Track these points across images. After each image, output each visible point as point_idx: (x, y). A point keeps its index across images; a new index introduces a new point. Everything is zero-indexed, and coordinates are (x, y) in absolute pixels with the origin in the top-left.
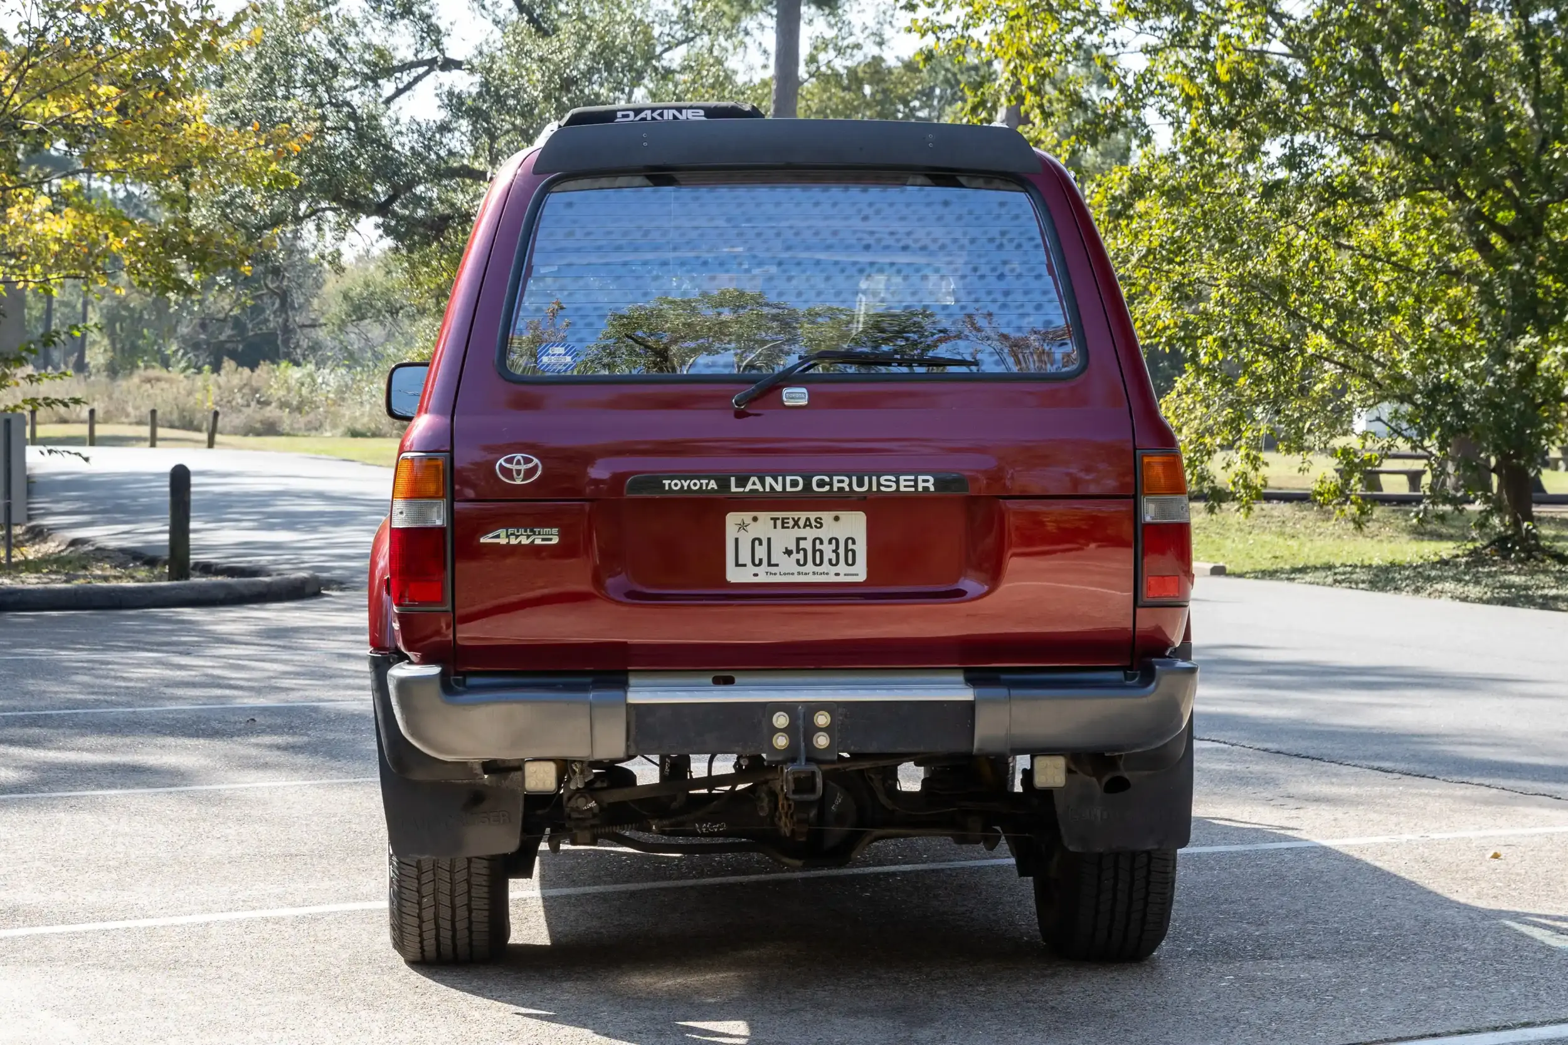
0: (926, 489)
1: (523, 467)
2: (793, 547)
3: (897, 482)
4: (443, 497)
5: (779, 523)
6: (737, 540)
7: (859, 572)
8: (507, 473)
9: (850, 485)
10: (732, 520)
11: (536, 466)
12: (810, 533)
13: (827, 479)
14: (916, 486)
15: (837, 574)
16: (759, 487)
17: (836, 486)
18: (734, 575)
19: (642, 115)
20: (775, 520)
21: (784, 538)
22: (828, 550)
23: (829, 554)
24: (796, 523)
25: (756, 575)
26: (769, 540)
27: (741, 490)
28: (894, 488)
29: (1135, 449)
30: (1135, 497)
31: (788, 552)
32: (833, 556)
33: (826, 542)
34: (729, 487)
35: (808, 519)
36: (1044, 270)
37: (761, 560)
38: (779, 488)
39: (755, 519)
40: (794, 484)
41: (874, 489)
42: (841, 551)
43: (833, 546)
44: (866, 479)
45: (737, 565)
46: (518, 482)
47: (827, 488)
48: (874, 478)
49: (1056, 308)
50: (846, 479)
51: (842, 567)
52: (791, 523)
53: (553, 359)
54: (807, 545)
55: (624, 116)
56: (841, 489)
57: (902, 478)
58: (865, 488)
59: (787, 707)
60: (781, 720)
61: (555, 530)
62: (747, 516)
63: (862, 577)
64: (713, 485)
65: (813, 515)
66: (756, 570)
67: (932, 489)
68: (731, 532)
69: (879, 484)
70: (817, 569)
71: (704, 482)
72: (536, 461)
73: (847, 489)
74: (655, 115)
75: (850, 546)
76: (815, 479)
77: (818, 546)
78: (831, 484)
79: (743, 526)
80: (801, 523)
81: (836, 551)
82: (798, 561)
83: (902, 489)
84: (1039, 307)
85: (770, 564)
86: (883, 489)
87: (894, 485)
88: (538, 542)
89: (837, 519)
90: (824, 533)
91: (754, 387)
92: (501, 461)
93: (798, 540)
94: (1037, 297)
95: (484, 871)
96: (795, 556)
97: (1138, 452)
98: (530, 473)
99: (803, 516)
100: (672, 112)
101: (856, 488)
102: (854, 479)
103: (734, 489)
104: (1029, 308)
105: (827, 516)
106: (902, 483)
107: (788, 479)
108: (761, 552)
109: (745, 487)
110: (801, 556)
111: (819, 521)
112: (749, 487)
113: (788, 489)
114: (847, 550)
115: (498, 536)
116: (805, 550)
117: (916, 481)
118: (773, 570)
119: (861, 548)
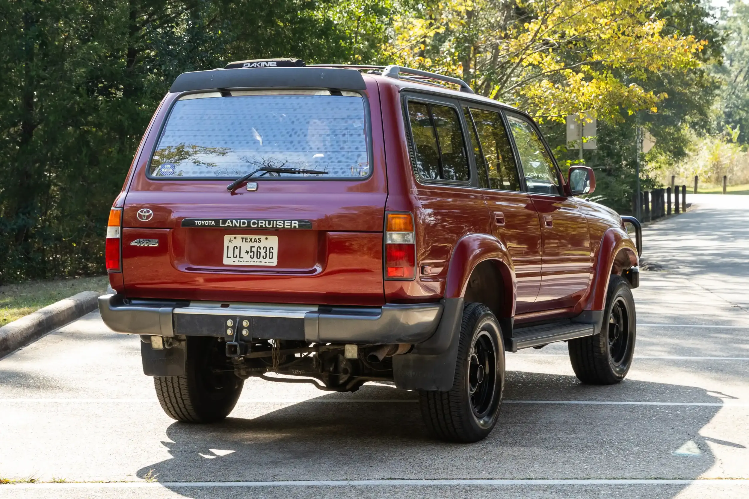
0: (295, 227)
1: (146, 214)
2: (249, 251)
3: (284, 224)
4: (119, 226)
5: (244, 240)
6: (228, 247)
7: (274, 262)
8: (140, 216)
9: (265, 224)
10: (227, 238)
11: (151, 214)
12: (256, 245)
13: (256, 222)
14: (291, 225)
15: (266, 262)
16: (230, 224)
17: (260, 224)
18: (226, 261)
19: (253, 65)
20: (243, 238)
21: (246, 246)
22: (262, 251)
23: (263, 254)
24: (251, 240)
25: (234, 262)
26: (240, 247)
27: (223, 225)
28: (282, 226)
29: (385, 211)
30: (383, 232)
31: (247, 252)
32: (264, 255)
33: (262, 248)
34: (219, 224)
35: (255, 239)
36: (362, 132)
37: (237, 256)
38: (238, 225)
39: (235, 238)
40: (244, 223)
41: (275, 226)
42: (268, 252)
43: (265, 251)
44: (272, 222)
45: (228, 257)
46: (144, 220)
47: (256, 226)
48: (275, 222)
49: (364, 149)
50: (264, 222)
51: (268, 260)
52: (249, 240)
53: (166, 170)
54: (254, 249)
55: (247, 65)
56: (262, 226)
57: (286, 222)
58: (271, 226)
59: (233, 318)
60: (230, 323)
61: (157, 240)
62: (232, 237)
63: (275, 264)
64: (213, 223)
65: (257, 237)
66: (234, 259)
67: (297, 227)
68: (226, 243)
69: (276, 224)
70: (258, 260)
71: (210, 222)
72: (151, 212)
73: (264, 226)
74: (258, 65)
75: (271, 251)
76: (252, 221)
77: (259, 250)
78: (258, 224)
79: (230, 241)
80: (253, 240)
81: (265, 252)
82: (251, 256)
83: (286, 227)
84: (357, 148)
85: (240, 257)
86: (278, 226)
87: (282, 225)
88: (151, 245)
89: (266, 239)
90: (262, 245)
91: (234, 182)
92: (139, 212)
93: (251, 247)
94: (357, 144)
95: (185, 383)
96: (250, 254)
97: (386, 212)
98: (148, 217)
99: (253, 237)
100: (264, 63)
101: (267, 226)
102: (267, 222)
103: (221, 225)
104: (353, 148)
105: (263, 237)
106: (286, 224)
107: (242, 221)
108: (237, 252)
109: (225, 224)
110: (252, 254)
111: (259, 239)
112: (227, 224)
113: (242, 225)
114: (270, 252)
115: (136, 243)
116: (254, 252)
117: (291, 223)
118: (241, 260)
119: (275, 252)
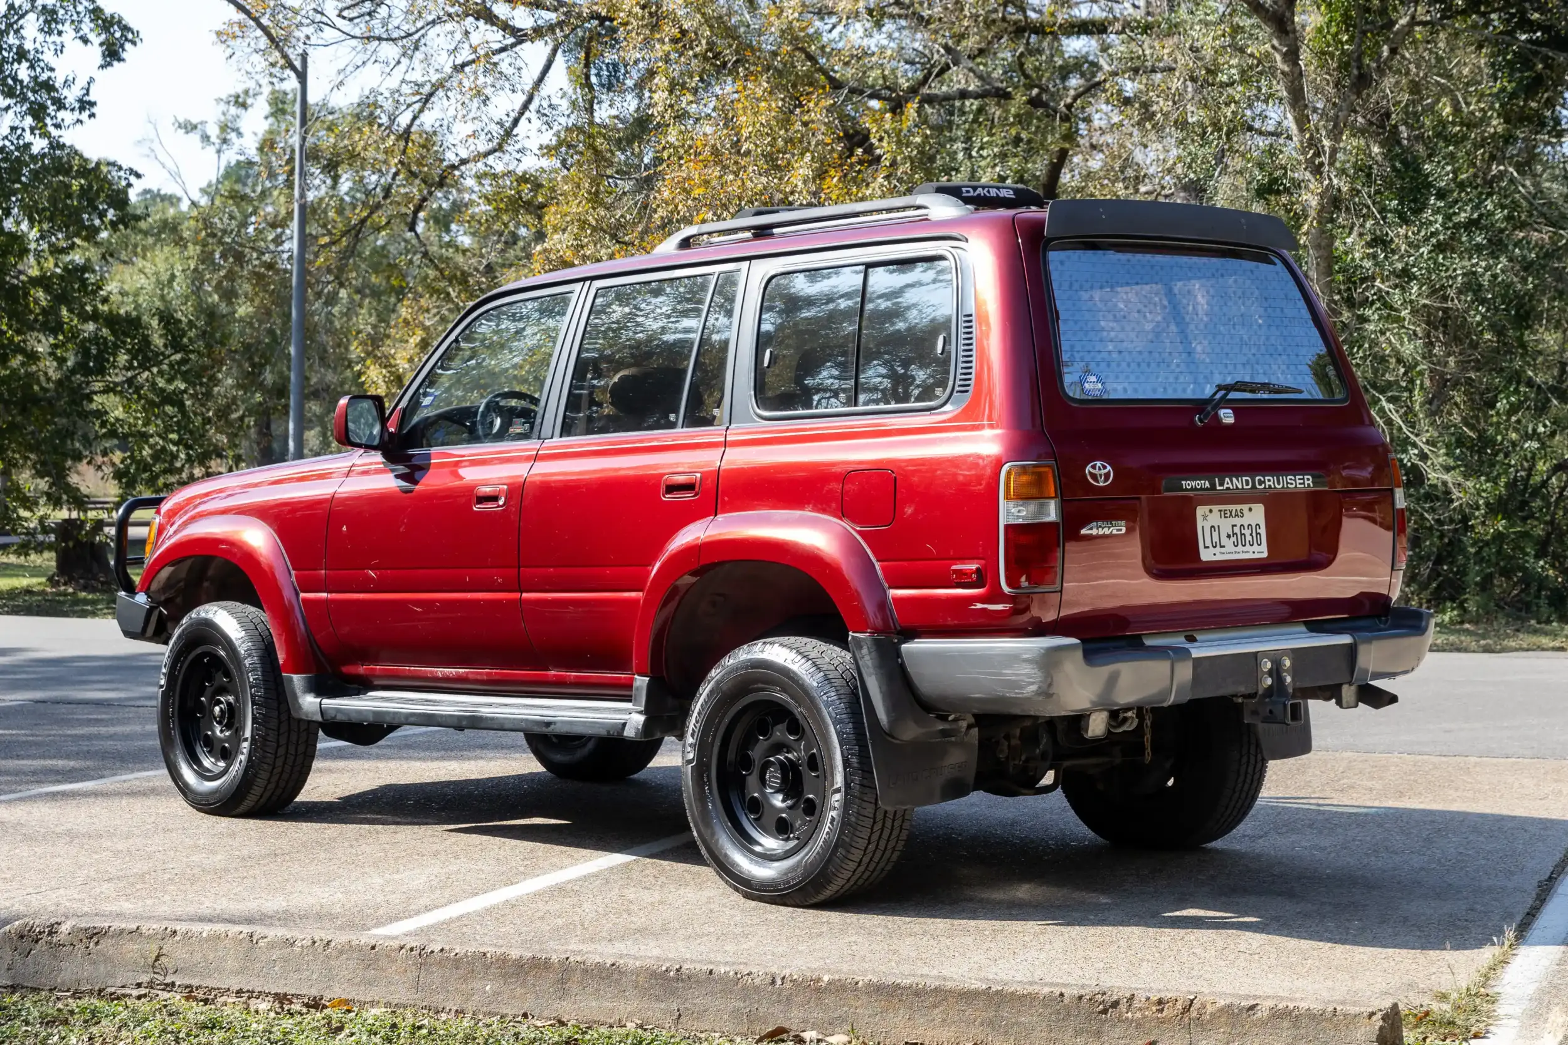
0: (1309, 485)
1: (1103, 472)
2: (1231, 533)
3: (1295, 480)
4: (1056, 497)
5: (1223, 513)
6: (1203, 527)
7: (1264, 551)
8: (1094, 477)
9: (1274, 483)
10: (1201, 511)
11: (1110, 472)
12: (1238, 521)
13: (1262, 479)
14: (1304, 483)
15: (1254, 553)
16: (1230, 485)
17: (1267, 484)
18: (1204, 555)
20: (1221, 511)
21: (1226, 525)
22: (1247, 533)
23: (1248, 537)
24: (1231, 514)
25: (1214, 555)
26: (1219, 527)
27: (1222, 488)
28: (1294, 485)
30: (1392, 489)
31: (1229, 536)
32: (1250, 538)
33: (1246, 528)
34: (1215, 485)
35: (1236, 510)
37: (1216, 543)
38: (1240, 486)
39: (1212, 511)
40: (1247, 483)
41: (1285, 486)
42: (1254, 534)
43: (1250, 531)
44: (1280, 478)
45: (1205, 547)
46: (1101, 484)
47: (1263, 486)
48: (1284, 478)
50: (1271, 479)
51: (1256, 547)
52: (1229, 513)
53: (1092, 386)
54: (1237, 530)
56: (1270, 486)
57: (1297, 477)
58: (1281, 485)
59: (1267, 655)
60: (1267, 665)
61: (1123, 523)
62: (1209, 509)
63: (1265, 554)
64: (1208, 484)
65: (1239, 507)
66: (1214, 550)
67: (1311, 485)
68: (1199, 522)
70: (1244, 549)
71: (1203, 482)
72: (1109, 468)
73: (1273, 486)
75: (1258, 531)
76: (1256, 479)
77: (1243, 531)
79: (1206, 517)
80: (1233, 514)
81: (1251, 534)
82: (1234, 543)
83: (1298, 486)
85: (1222, 547)
86: (1289, 485)
87: (1294, 483)
88: (1115, 532)
89: (1250, 509)
90: (1245, 521)
91: (1209, 409)
92: (1089, 467)
93: (1234, 526)
96: (1232, 539)
98: (1107, 476)
99: (1234, 508)
101: (1277, 485)
102: (1275, 478)
103: (1218, 487)
105: (1245, 508)
106: (1298, 481)
107: (1244, 479)
108: (1215, 536)
109: (1223, 485)
110: (1234, 539)
111: (1241, 511)
112: (1226, 486)
113: (1245, 487)
114: (1257, 534)
115: (1091, 529)
116: (1237, 534)
117: (1303, 479)
118: (1223, 550)
119: (1263, 531)
